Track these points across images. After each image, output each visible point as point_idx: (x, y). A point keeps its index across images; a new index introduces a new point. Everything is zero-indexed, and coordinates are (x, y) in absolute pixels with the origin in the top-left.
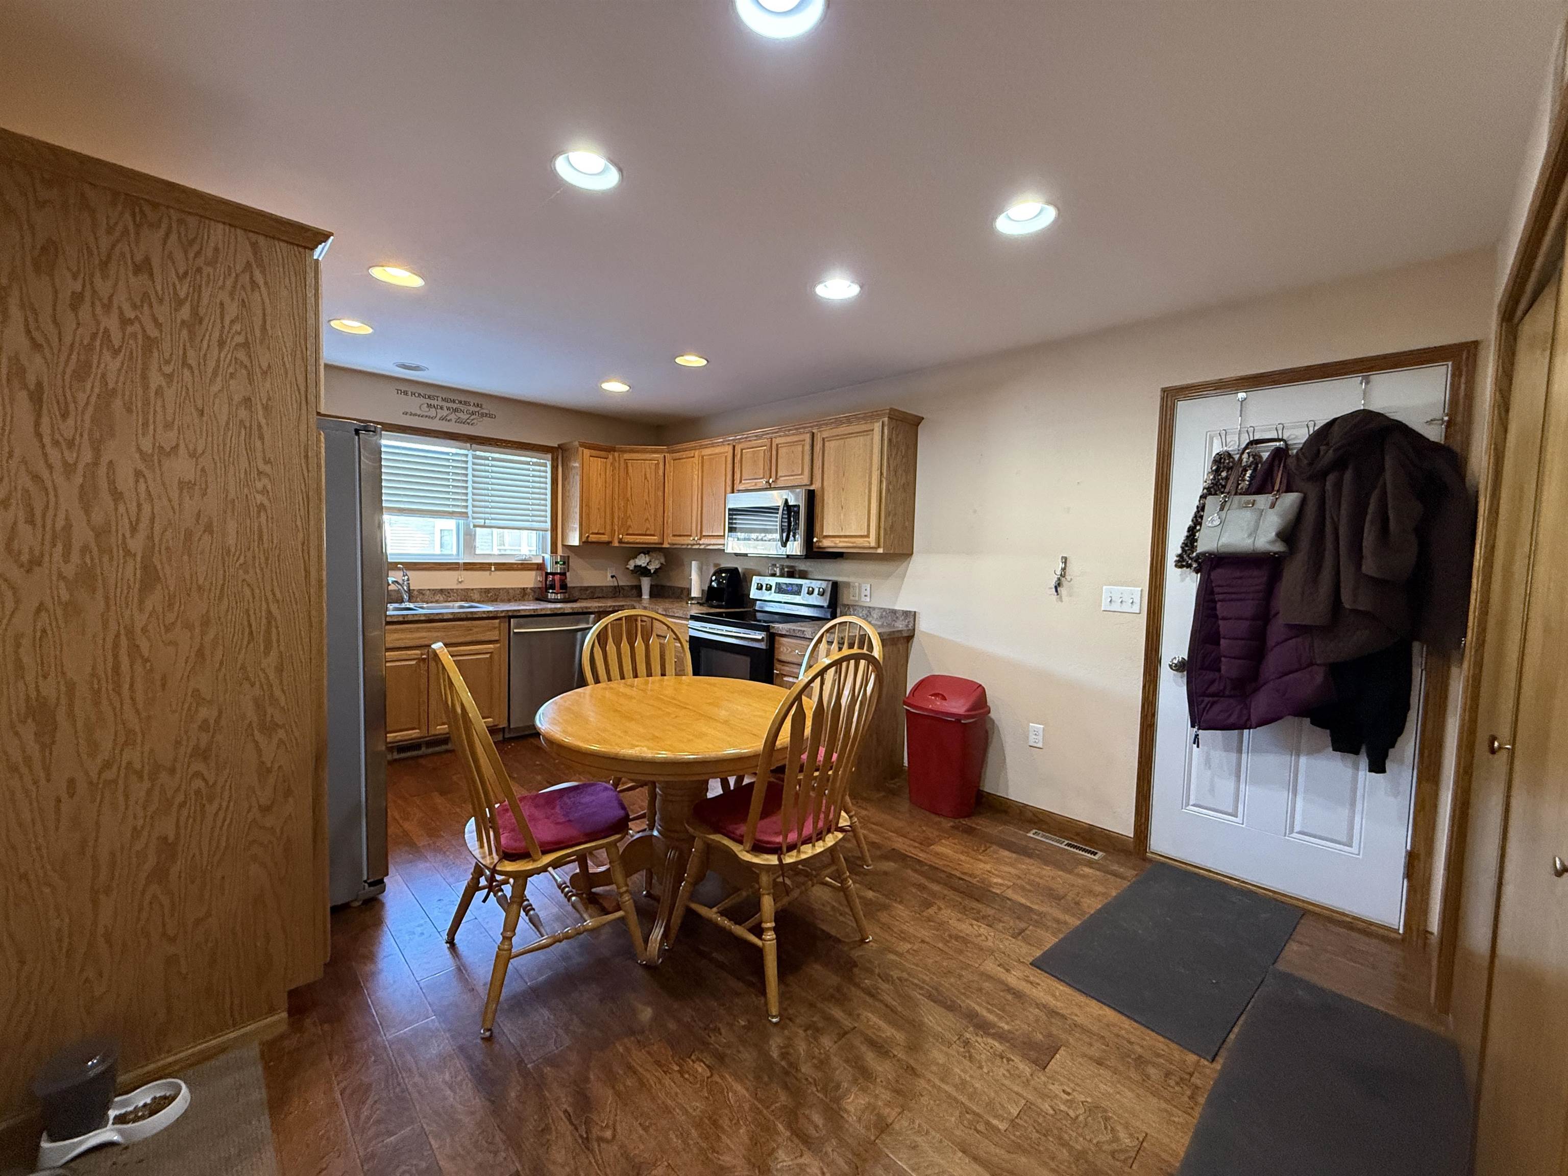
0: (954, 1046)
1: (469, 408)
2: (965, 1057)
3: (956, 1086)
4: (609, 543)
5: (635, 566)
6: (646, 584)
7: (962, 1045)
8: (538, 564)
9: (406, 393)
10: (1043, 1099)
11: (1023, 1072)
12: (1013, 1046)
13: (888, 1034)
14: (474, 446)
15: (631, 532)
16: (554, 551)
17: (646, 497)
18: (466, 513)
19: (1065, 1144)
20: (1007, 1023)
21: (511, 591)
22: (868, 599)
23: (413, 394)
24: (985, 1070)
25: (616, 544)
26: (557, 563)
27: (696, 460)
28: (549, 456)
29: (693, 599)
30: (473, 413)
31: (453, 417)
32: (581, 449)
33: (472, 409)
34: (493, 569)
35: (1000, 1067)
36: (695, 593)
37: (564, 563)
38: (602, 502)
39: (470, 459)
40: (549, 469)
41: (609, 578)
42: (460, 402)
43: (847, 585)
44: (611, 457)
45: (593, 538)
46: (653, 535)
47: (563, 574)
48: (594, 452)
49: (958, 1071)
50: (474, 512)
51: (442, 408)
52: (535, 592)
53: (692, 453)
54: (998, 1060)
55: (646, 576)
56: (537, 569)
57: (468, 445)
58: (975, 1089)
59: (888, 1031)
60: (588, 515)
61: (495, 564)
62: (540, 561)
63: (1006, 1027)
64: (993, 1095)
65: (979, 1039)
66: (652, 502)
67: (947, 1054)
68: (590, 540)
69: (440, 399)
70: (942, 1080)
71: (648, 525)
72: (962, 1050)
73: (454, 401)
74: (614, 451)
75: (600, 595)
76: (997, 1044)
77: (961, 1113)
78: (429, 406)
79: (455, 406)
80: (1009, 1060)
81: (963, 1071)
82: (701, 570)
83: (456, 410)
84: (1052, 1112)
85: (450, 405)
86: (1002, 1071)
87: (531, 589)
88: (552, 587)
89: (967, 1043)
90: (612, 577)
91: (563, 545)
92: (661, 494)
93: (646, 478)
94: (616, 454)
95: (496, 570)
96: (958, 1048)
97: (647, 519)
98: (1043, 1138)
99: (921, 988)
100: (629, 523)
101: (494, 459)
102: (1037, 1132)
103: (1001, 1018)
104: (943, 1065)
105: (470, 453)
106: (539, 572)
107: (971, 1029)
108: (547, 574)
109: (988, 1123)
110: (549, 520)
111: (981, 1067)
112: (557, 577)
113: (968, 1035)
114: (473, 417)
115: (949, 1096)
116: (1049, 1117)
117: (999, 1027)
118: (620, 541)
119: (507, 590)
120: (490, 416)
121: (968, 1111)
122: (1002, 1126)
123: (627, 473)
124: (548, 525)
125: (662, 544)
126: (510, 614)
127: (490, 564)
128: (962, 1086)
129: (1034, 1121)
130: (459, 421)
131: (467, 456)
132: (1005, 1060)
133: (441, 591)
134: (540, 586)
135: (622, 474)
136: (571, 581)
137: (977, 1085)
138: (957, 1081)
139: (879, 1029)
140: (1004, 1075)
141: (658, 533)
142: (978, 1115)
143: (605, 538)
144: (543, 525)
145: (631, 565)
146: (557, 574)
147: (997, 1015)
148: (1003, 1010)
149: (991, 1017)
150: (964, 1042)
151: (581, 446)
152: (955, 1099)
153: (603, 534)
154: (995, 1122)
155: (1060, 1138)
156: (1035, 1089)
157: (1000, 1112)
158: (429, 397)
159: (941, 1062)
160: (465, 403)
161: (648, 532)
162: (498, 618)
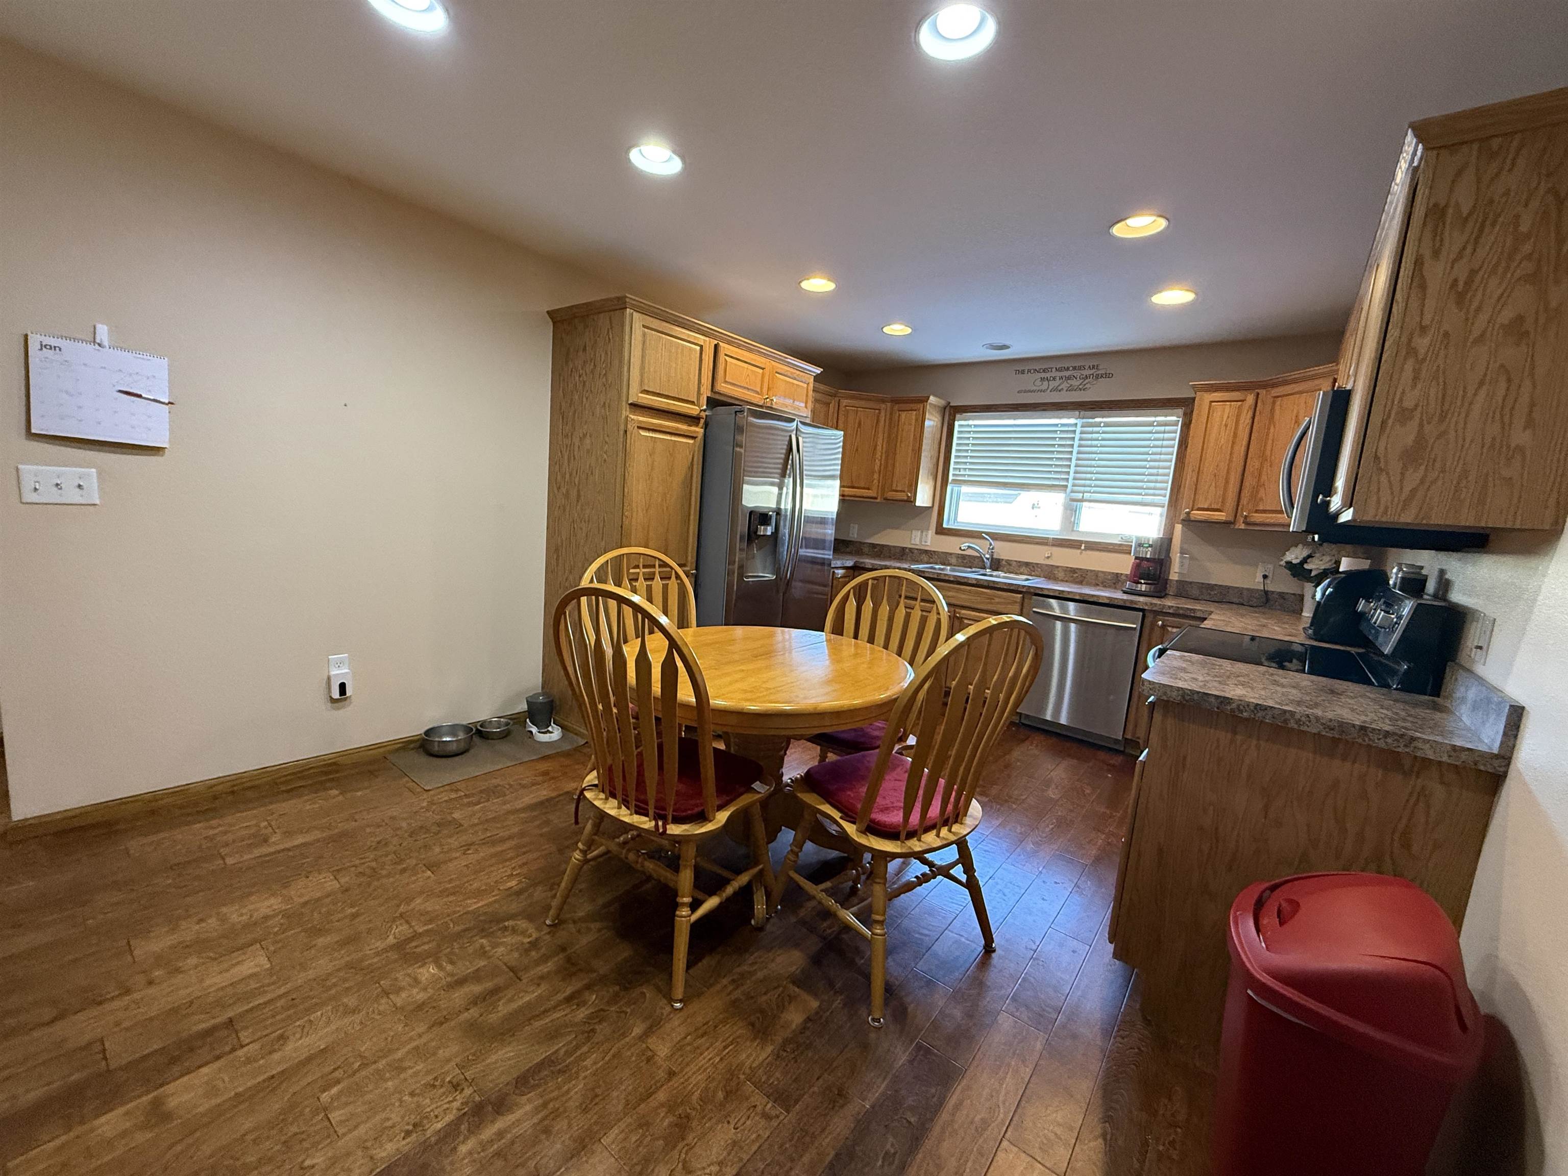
0: (457, 1071)
1: (1082, 372)
2: (436, 1079)
3: (401, 1060)
4: (1230, 523)
7: (455, 1081)
9: (1023, 372)
10: (330, 1159)
11: (381, 1146)
12: (426, 1147)
13: (500, 1009)
14: (1087, 413)
15: (1261, 507)
19: (260, 1162)
20: (470, 1153)
21: (1100, 575)
23: (1029, 371)
24: (406, 1098)
25: (1238, 525)
28: (1180, 411)
30: (1087, 377)
31: (1065, 385)
32: (1199, 394)
33: (1087, 372)
34: (1083, 547)
35: (403, 1117)
39: (1079, 427)
40: (1178, 428)
41: (1259, 579)
42: (1074, 368)
48: (1220, 395)
49: (418, 1068)
50: (1074, 485)
51: (1054, 379)
54: (413, 1118)
57: (1077, 413)
58: (386, 1080)
59: (504, 1008)
60: (1195, 483)
61: (1086, 542)
63: (463, 1149)
64: (368, 1097)
65: (456, 1104)
67: (448, 1060)
68: (1192, 517)
69: (1054, 370)
70: (417, 1048)
72: (448, 1079)
73: (1068, 369)
76: (439, 1126)
77: (365, 1057)
78: (1042, 379)
79: (1067, 374)
80: (408, 1133)
81: (416, 1074)
83: (1069, 378)
84: (308, 1163)
85: (1064, 373)
86: (395, 1118)
89: (456, 1087)
95: (1087, 549)
96: (452, 1073)
98: (283, 1138)
99: (568, 1054)
101: (1107, 425)
102: (296, 1134)
103: (484, 1146)
104: (434, 1054)
105: (1079, 422)
107: (477, 1098)
109: (338, 1082)
110: (1168, 493)
111: (412, 1094)
113: (468, 1092)
114: (1086, 381)
115: (390, 1051)
116: (303, 1157)
117: (466, 1138)
118: (1246, 521)
119: (1096, 573)
120: (1108, 376)
121: (364, 1066)
122: (325, 1097)
123: (1273, 415)
124: (1166, 498)
127: (1081, 542)
128: (399, 1068)
129: (309, 1136)
130: (1071, 389)
131: (1075, 425)
132: (410, 1127)
133: (1027, 564)
137: (390, 1083)
138: (407, 1064)
139: (511, 1000)
140: (388, 1119)
142: (354, 1073)
146: (1147, 559)
147: (491, 1142)
148: (498, 1154)
149: (488, 1133)
150: (458, 1085)
152: (385, 1057)
154: (334, 1090)
155: (270, 1160)
156: (348, 1154)
157: (344, 1099)
158: (1044, 371)
159: (441, 1052)
160: (1080, 368)
162: (1020, 592)
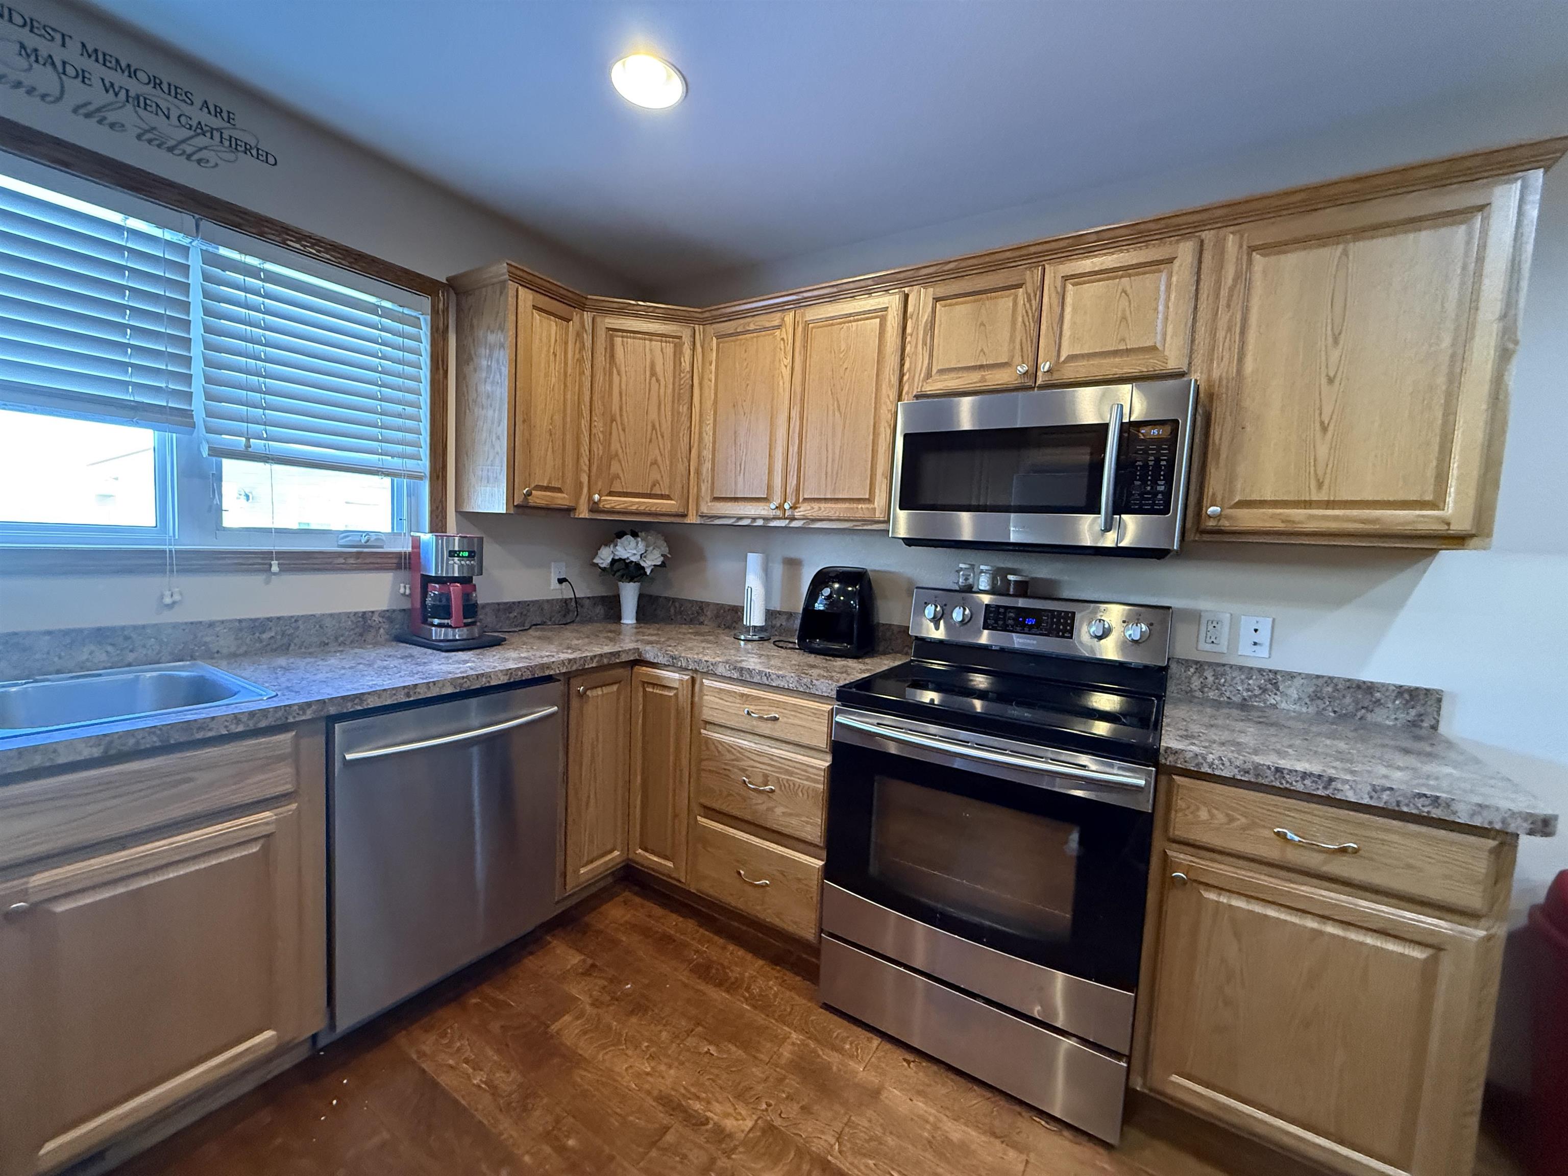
1: (186, 109)
4: (570, 510)
5: (614, 561)
6: (629, 593)
8: (399, 555)
14: (206, 225)
15: (617, 487)
16: (438, 525)
17: (653, 415)
18: (188, 414)
21: (328, 622)
22: (1263, 652)
25: (583, 513)
26: (452, 554)
27: (786, 333)
28: (427, 302)
29: (747, 629)
30: (201, 131)
31: (127, 115)
32: (512, 286)
33: (199, 115)
34: (275, 568)
36: (755, 617)
37: (472, 555)
38: (558, 418)
39: (195, 262)
40: (425, 333)
41: (554, 584)
42: (156, 83)
43: (1194, 617)
44: (576, 318)
45: (539, 498)
46: (668, 497)
47: (465, 581)
48: (543, 301)
50: (209, 414)
51: (83, 76)
52: (390, 620)
53: (776, 319)
55: (632, 579)
56: (398, 567)
60: (528, 443)
61: (280, 555)
62: (406, 548)
66: (666, 427)
68: (532, 501)
69: (78, 48)
71: (655, 475)
73: (133, 73)
74: (582, 307)
75: (538, 620)
78: (30, 54)
79: (135, 87)
82: (766, 571)
83: (138, 100)
85: (120, 79)
87: (382, 614)
88: (444, 610)
90: (561, 581)
91: (460, 513)
92: (684, 409)
93: (653, 373)
94: (587, 316)
95: (283, 569)
97: (655, 463)
100: (615, 468)
101: (274, 279)
105: (197, 245)
106: (402, 574)
108: (427, 580)
110: (425, 452)
112: (455, 589)
114: (202, 141)
118: (594, 508)
120: (263, 156)
123: (612, 356)
124: (424, 465)
125: (684, 516)
126: (332, 710)
127: (268, 556)
130: (147, 136)
131: (185, 250)
133: (101, 635)
134: (407, 605)
135: (601, 359)
136: (484, 595)
141: (677, 493)
143: (561, 499)
144: (411, 464)
145: (605, 557)
146: (454, 580)
151: (514, 278)
153: (559, 490)
158: (31, 28)
160: (175, 92)
161: (657, 491)
162: (283, 728)
